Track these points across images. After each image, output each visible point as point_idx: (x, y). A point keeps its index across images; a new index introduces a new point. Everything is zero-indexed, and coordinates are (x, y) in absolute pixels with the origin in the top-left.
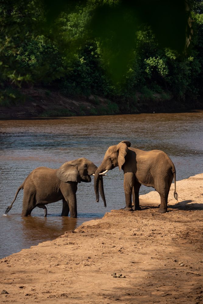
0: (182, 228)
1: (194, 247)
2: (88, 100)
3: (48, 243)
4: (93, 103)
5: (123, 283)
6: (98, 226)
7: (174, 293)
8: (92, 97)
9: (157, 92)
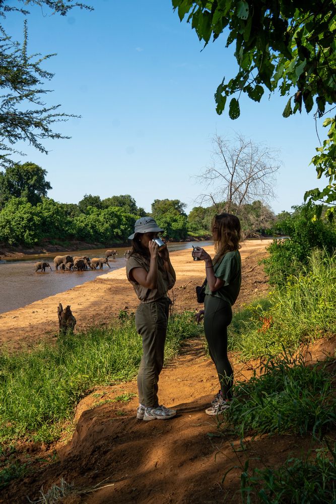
0: (109, 286)
1: (111, 293)
2: (94, 244)
3: (60, 294)
4: (96, 245)
5: (81, 307)
6: (80, 287)
7: (97, 309)
8: (95, 243)
9: (118, 240)
